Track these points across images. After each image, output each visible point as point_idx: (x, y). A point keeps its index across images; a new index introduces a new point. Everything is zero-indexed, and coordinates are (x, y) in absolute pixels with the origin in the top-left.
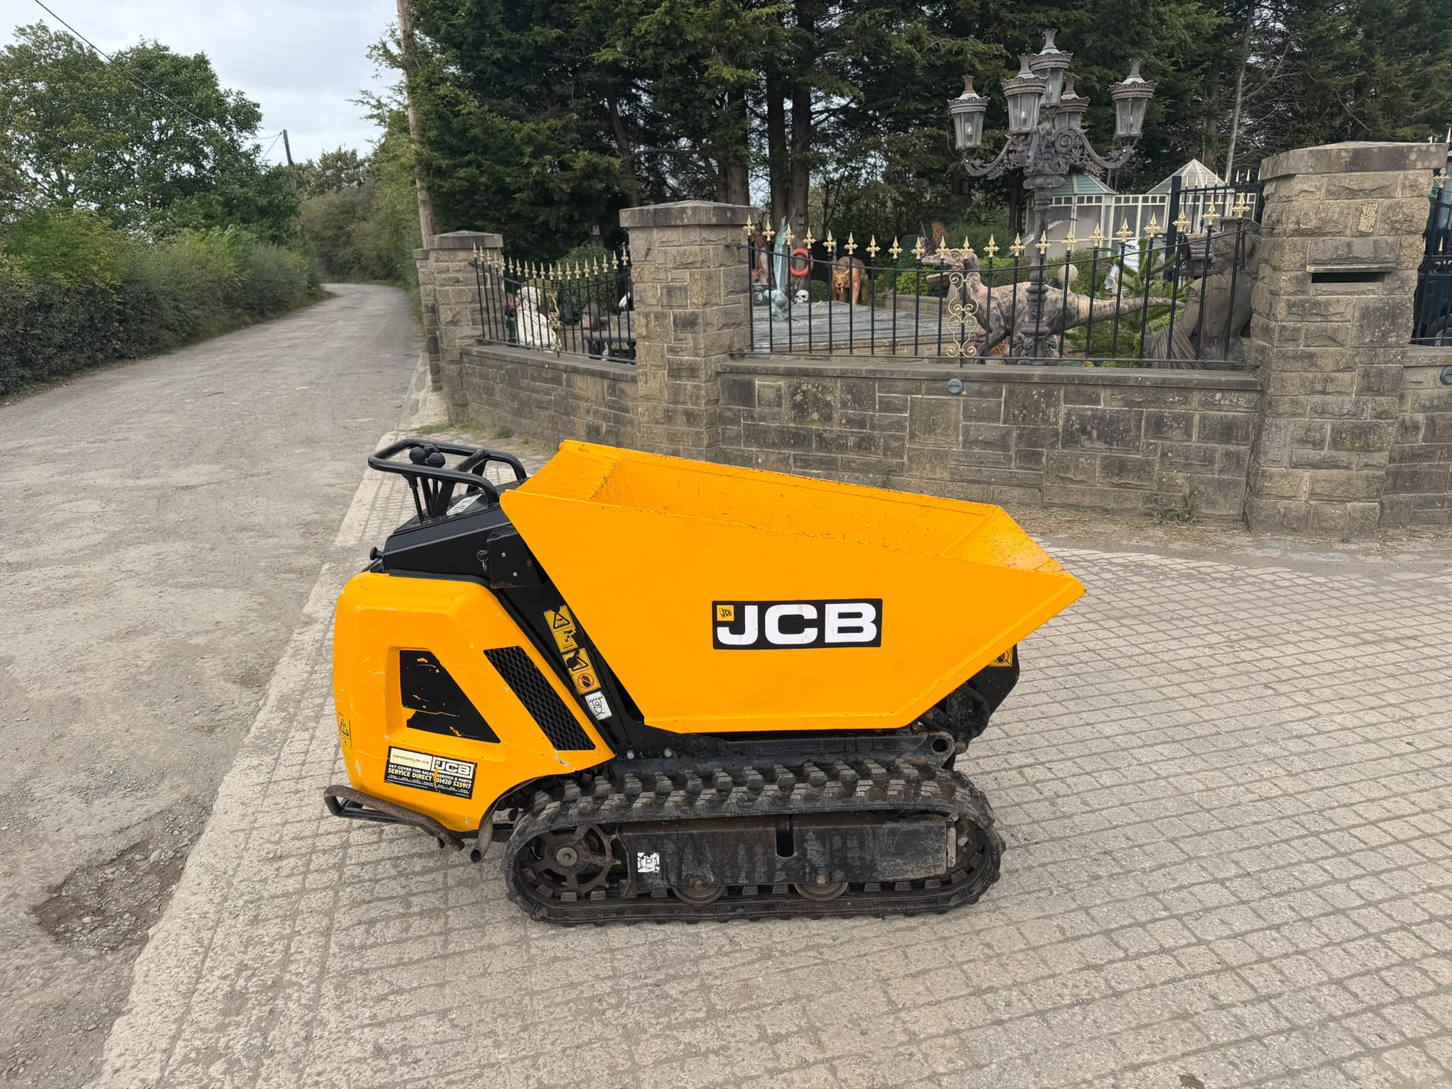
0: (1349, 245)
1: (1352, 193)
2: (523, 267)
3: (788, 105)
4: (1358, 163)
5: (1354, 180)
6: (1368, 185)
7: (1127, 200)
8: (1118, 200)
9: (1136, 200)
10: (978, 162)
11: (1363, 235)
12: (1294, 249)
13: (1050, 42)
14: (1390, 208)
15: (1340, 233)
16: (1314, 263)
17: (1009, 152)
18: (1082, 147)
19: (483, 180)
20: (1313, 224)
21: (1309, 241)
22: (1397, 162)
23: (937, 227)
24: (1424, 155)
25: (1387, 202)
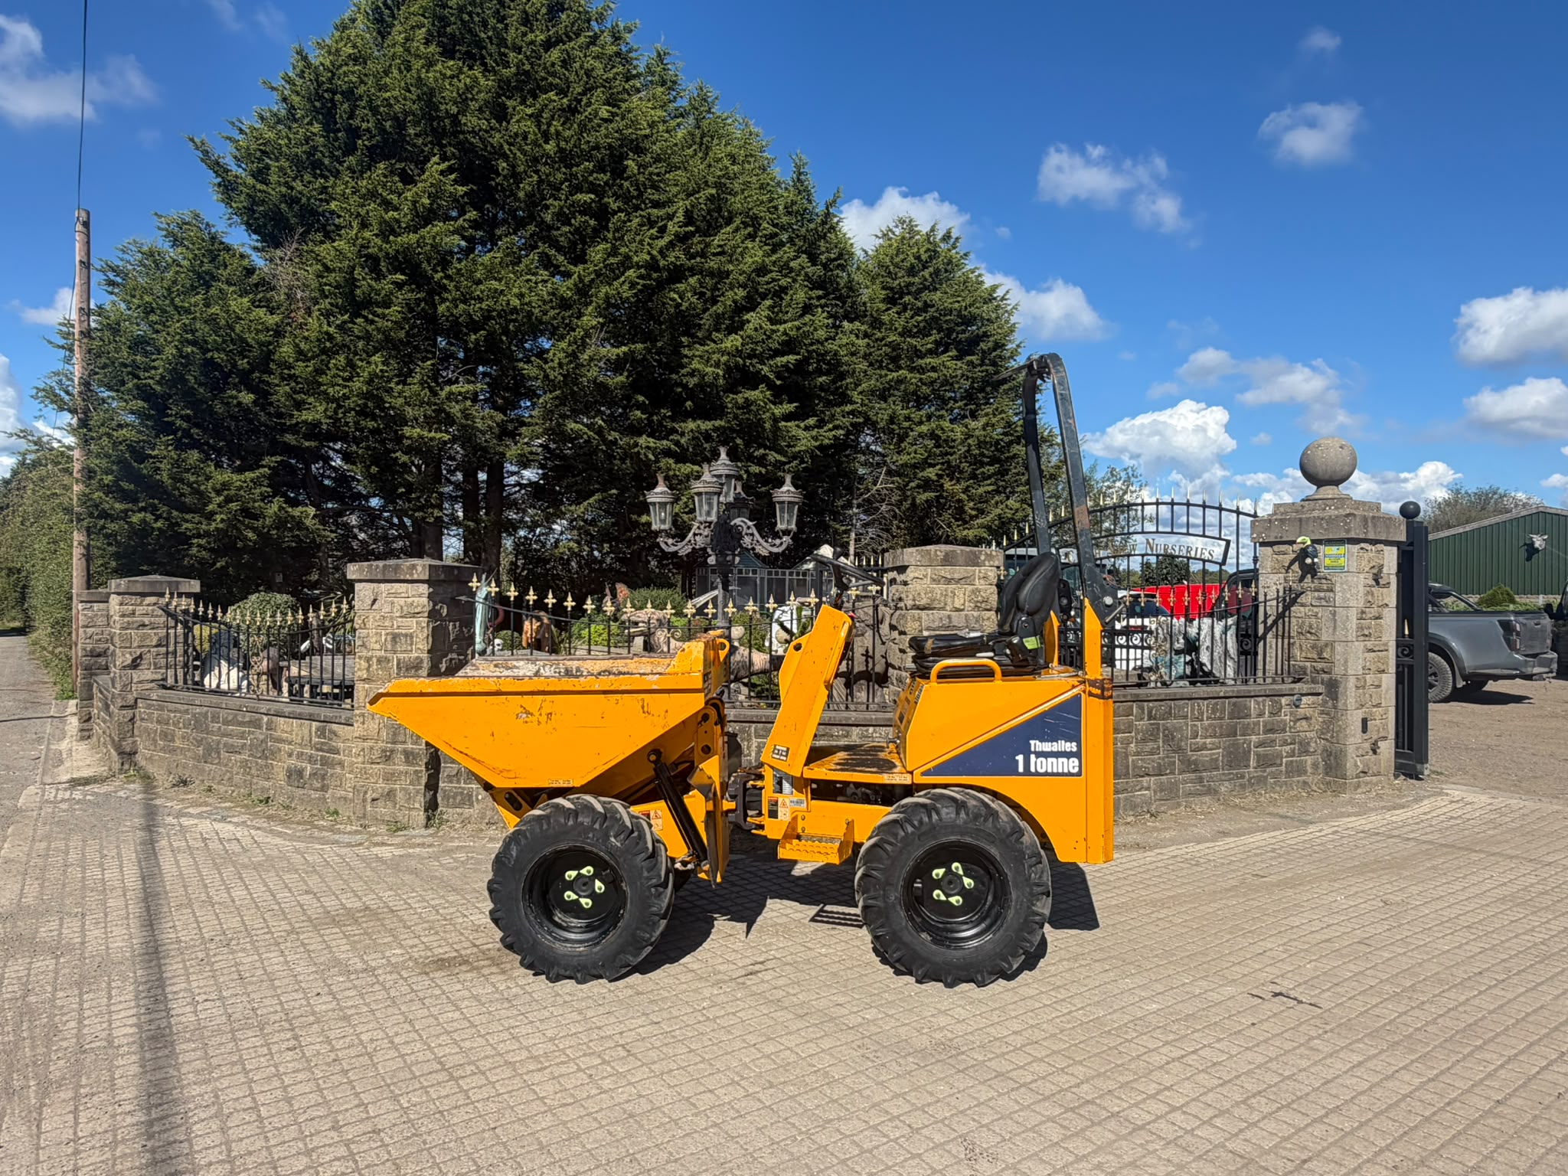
0: (949, 617)
1: (949, 581)
2: (206, 608)
3: (482, 476)
4: (948, 561)
5: (946, 571)
6: (956, 576)
7: (777, 574)
8: (770, 573)
9: (784, 574)
10: (670, 541)
11: (958, 610)
12: (914, 619)
13: (723, 455)
14: (973, 592)
15: (943, 609)
16: (928, 629)
17: (695, 535)
18: (752, 535)
19: (159, 524)
20: (923, 602)
21: (923, 614)
22: (974, 562)
23: (622, 590)
24: (990, 557)
25: (970, 588)
